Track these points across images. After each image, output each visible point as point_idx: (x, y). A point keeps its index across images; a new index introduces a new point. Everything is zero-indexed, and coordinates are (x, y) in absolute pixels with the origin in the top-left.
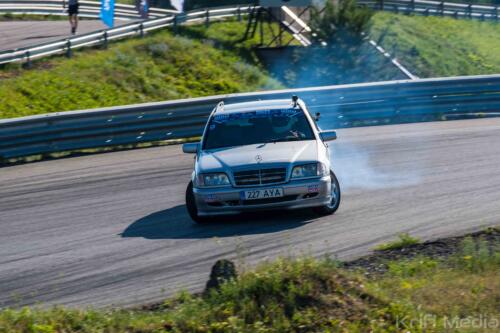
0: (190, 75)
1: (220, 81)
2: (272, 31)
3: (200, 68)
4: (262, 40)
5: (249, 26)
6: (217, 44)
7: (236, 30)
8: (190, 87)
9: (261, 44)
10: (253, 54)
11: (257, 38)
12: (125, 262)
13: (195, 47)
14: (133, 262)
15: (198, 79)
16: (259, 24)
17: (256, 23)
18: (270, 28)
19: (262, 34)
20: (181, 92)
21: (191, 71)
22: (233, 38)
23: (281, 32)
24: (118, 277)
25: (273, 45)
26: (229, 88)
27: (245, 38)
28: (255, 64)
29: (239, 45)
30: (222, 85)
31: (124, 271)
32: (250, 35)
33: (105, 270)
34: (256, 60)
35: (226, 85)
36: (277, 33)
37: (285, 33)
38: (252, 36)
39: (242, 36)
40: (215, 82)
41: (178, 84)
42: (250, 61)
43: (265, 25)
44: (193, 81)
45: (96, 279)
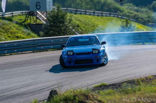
0: (9, 33)
1: (18, 35)
2: (34, 19)
3: (12, 30)
4: (30, 22)
5: (26, 17)
6: (17, 23)
7: (21, 18)
8: (9, 37)
9: (30, 23)
10: (28, 26)
11: (29, 21)
12: (12, 91)
13: (10, 24)
14: (15, 91)
15: (11, 34)
16: (29, 17)
17: (28, 16)
18: (33, 18)
19: (30, 19)
20: (6, 38)
21: (9, 31)
22: (22, 21)
23: (36, 19)
24: (11, 96)
25: (34, 23)
26: (21, 37)
27: (25, 21)
28: (29, 30)
29: (23, 24)
30: (19, 36)
31: (13, 94)
32: (26, 20)
33: (6, 94)
34: (29, 28)
35: (20, 36)
36: (35, 19)
37: (38, 20)
39: (24, 20)
40: (17, 35)
41: (5, 36)
42: (27, 28)
43: (31, 17)
44: (10, 35)
45: (5, 97)
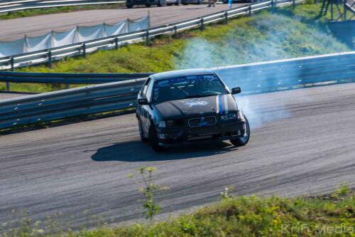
0: (285, 41)
1: (306, 46)
2: (339, 10)
3: (292, 36)
4: (332, 16)
5: (323, 8)
6: (303, 20)
7: (313, 10)
8: (286, 50)
9: (332, 20)
10: (327, 27)
11: (329, 15)
12: (295, 168)
13: (288, 22)
14: (300, 167)
15: (291, 44)
16: (330, 6)
17: (328, 5)
18: (338, 8)
19: (332, 12)
20: (279, 53)
21: (286, 39)
22: (314, 15)
23: (345, 12)
24: (293, 177)
25: (340, 20)
26: (312, 50)
27: (320, 16)
28: (328, 34)
29: (316, 21)
30: (308, 48)
31: (297, 174)
32: (323, 14)
33: (282, 173)
34: (329, 31)
35: (310, 48)
36: (342, 11)
37: (348, 12)
38: (325, 14)
39: (318, 14)
40: (303, 47)
41: (278, 48)
42: (325, 31)
43: (334, 6)
44: (289, 46)
45: (278, 179)
